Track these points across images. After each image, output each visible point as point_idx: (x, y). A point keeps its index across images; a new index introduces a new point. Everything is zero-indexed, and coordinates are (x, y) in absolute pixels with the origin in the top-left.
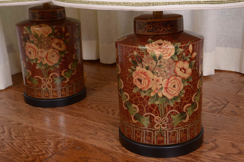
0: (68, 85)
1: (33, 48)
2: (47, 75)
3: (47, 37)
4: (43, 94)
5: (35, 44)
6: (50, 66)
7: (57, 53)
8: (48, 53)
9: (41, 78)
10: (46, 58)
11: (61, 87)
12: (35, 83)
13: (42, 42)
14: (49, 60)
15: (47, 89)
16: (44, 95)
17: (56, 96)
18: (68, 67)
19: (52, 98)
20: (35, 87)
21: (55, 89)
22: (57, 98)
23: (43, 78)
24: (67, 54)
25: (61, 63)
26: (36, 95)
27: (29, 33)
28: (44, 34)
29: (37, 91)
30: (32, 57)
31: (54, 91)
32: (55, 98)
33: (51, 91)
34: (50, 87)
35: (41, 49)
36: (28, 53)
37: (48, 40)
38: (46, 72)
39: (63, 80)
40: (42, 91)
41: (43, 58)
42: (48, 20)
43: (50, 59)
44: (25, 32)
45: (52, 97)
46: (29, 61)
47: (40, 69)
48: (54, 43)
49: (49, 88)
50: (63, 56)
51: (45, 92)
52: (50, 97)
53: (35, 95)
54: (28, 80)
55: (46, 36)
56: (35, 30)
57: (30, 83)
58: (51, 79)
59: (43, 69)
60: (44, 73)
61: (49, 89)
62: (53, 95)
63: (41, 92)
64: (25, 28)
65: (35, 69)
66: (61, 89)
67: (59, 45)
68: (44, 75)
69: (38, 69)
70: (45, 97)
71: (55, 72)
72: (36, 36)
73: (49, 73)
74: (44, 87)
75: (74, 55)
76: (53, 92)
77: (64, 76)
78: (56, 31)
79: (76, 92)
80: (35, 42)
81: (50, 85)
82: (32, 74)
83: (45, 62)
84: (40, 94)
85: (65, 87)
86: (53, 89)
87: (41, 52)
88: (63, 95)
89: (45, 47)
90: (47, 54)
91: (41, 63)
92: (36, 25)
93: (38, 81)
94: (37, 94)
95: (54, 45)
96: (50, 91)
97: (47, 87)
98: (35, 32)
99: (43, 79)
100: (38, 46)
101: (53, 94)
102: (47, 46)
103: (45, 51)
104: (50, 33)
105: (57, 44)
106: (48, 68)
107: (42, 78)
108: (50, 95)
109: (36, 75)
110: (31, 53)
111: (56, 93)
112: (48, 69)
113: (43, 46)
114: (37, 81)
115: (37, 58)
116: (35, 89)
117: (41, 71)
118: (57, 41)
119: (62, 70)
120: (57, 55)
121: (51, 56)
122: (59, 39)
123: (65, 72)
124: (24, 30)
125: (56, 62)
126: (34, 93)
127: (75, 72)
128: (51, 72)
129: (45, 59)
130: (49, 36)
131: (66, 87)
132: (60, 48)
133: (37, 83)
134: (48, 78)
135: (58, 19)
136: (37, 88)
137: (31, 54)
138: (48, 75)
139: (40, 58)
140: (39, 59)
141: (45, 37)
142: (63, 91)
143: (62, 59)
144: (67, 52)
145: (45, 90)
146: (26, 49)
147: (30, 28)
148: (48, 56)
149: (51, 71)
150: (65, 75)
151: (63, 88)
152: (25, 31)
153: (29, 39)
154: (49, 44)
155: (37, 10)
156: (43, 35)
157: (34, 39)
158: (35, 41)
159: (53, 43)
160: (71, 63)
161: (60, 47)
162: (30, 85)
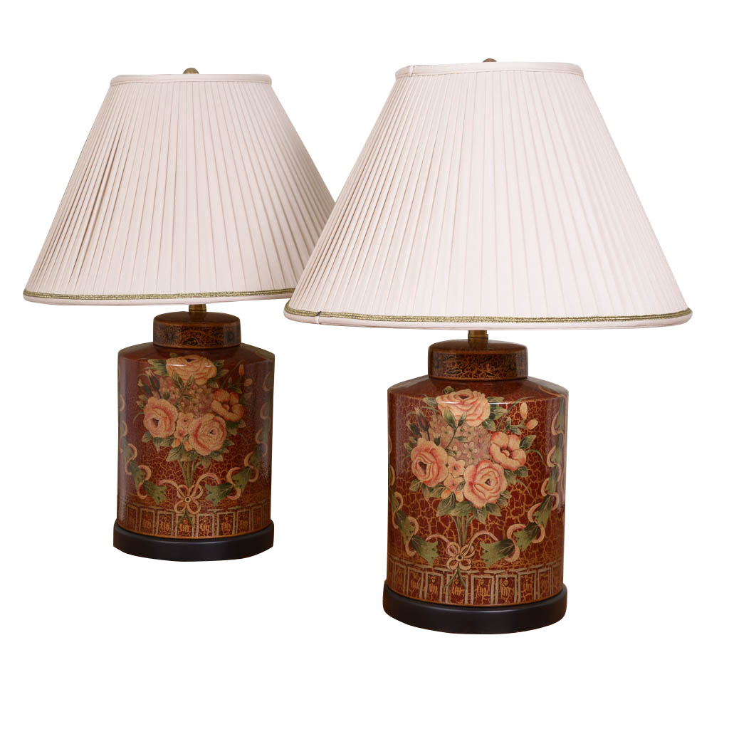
0: (237, 507)
1: (165, 410)
2: (192, 479)
3: (203, 385)
4: (176, 527)
5: (171, 401)
6: (202, 456)
7: (221, 426)
8: (200, 424)
9: (175, 485)
10: (196, 436)
11: (220, 511)
12: (159, 498)
13: (190, 396)
14: (201, 441)
15: (186, 513)
16: (178, 529)
17: (209, 532)
18: (243, 462)
19: (197, 537)
20: (155, 508)
21: (208, 515)
22: (208, 537)
23: (181, 486)
24: (242, 429)
25: (227, 451)
26: (157, 531)
27: (160, 374)
28: (196, 377)
29: (160, 519)
30: (161, 432)
31: (205, 521)
32: (205, 537)
33: (198, 519)
34: (195, 509)
35: (185, 413)
36: (150, 422)
37: (204, 393)
38: (191, 471)
39: (228, 493)
40: (174, 517)
41: (188, 436)
42: (205, 347)
43: (203, 438)
44: (149, 373)
45: (197, 534)
46: (151, 441)
47: (176, 461)
48: (217, 400)
49: (193, 510)
50: (234, 432)
51: (182, 522)
52: (193, 534)
53: (155, 528)
54: (141, 491)
55: (201, 382)
56: (176, 369)
57: (142, 497)
58: (200, 487)
59: (183, 462)
60: (186, 472)
61: (194, 513)
62: (200, 530)
63: (171, 520)
64: (150, 361)
65: (165, 462)
66: (221, 517)
67: (228, 407)
68: (183, 478)
69: (172, 463)
70: (180, 533)
71: (211, 471)
72: (178, 382)
73: (198, 473)
74: (179, 508)
75: (257, 435)
76: (200, 523)
77: (232, 483)
78: (225, 372)
79: (255, 528)
80: (173, 397)
81: (197, 503)
82: (152, 474)
83: (191, 445)
84: (168, 526)
85: (231, 512)
86: (201, 515)
87: (185, 421)
88: (225, 532)
89: (196, 410)
90: (199, 427)
91: (181, 447)
92: (176, 357)
93: (167, 492)
94: (160, 526)
95: (216, 406)
96: (194, 519)
97: (188, 507)
98: (176, 373)
99: (181, 488)
100: (180, 407)
101: (201, 527)
102: (200, 406)
103: (194, 418)
104: (210, 376)
105: (223, 403)
106: (197, 461)
107: (178, 485)
108: (193, 532)
109: (164, 478)
110: (160, 422)
111: (209, 524)
112: (195, 464)
113: (191, 407)
114: (165, 493)
115: (173, 435)
116: (156, 515)
117: (178, 467)
118: (224, 395)
119: (229, 467)
120: (220, 430)
121: (206, 433)
122: (229, 392)
123: (234, 473)
124: (148, 368)
125: (217, 448)
126: (152, 524)
127: (256, 478)
128: (202, 471)
129: (191, 439)
130: (207, 384)
131: (234, 513)
132: (231, 413)
133: (164, 498)
134: (193, 486)
135: (225, 346)
136: (163, 510)
137: (157, 425)
138: (195, 479)
139: (181, 435)
140: (178, 437)
141: (197, 385)
142: (225, 521)
143: (231, 442)
144: (243, 425)
145: (182, 515)
146: (146, 413)
147: (164, 364)
148: (200, 431)
149: (202, 467)
150: (234, 481)
151: (227, 513)
152: (152, 370)
153: (157, 388)
154: (206, 401)
155: (178, 321)
156: (194, 380)
157: (172, 388)
158: (174, 393)
159: (215, 401)
160: (250, 452)
161: (230, 411)
162: (144, 504)
